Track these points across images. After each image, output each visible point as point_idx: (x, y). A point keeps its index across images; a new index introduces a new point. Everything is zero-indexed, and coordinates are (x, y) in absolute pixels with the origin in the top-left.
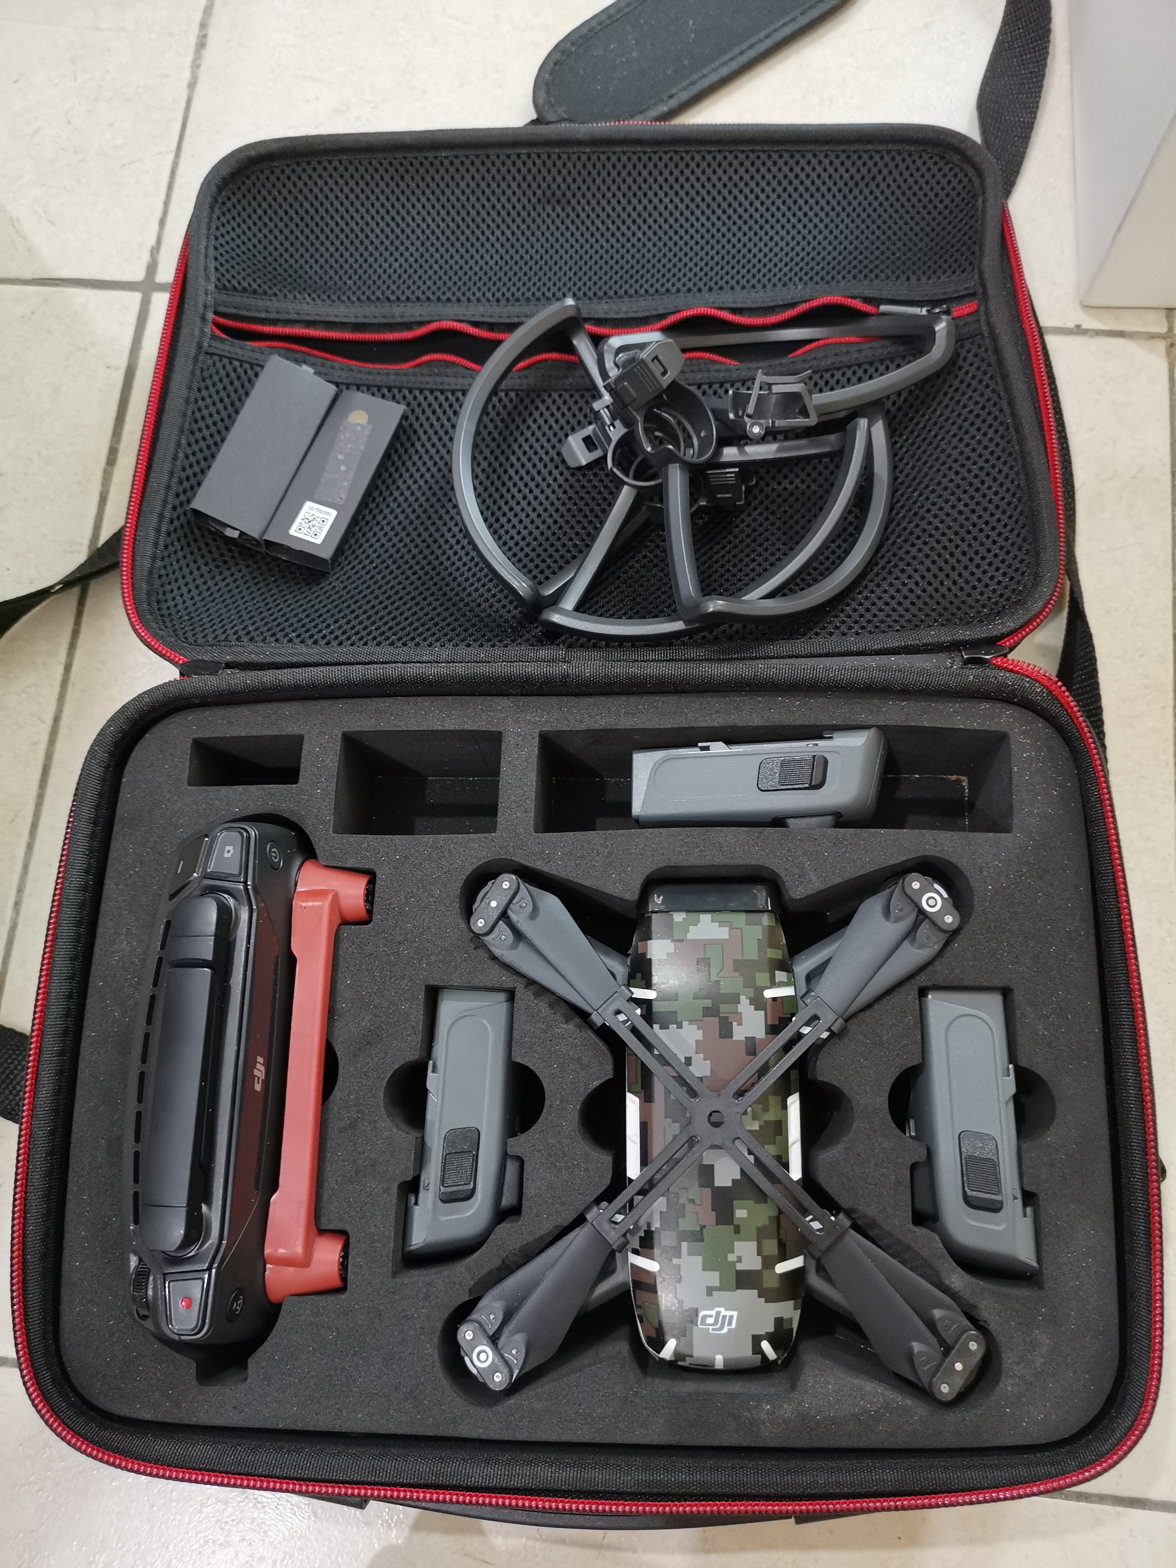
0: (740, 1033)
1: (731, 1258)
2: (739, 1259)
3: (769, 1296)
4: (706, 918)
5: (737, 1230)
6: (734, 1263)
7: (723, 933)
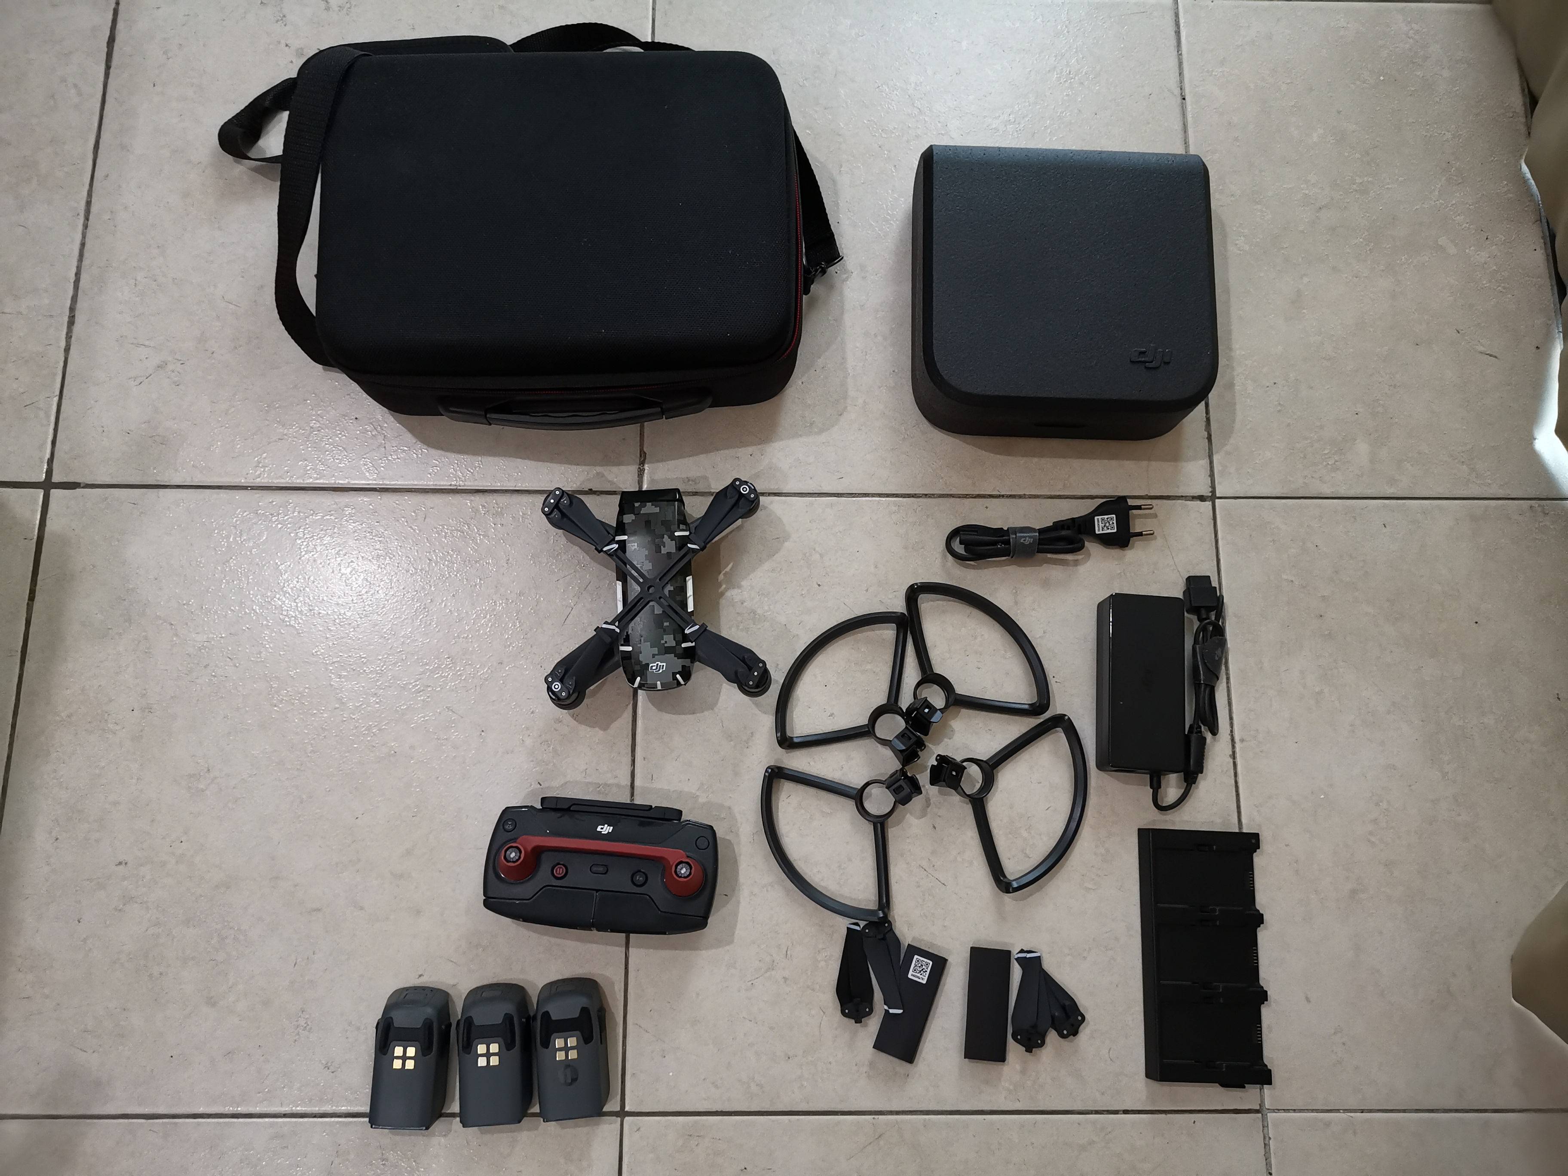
0: (664, 551)
1: (663, 642)
2: (666, 642)
3: (679, 657)
4: (649, 504)
5: (665, 631)
6: (664, 644)
7: (657, 510)
